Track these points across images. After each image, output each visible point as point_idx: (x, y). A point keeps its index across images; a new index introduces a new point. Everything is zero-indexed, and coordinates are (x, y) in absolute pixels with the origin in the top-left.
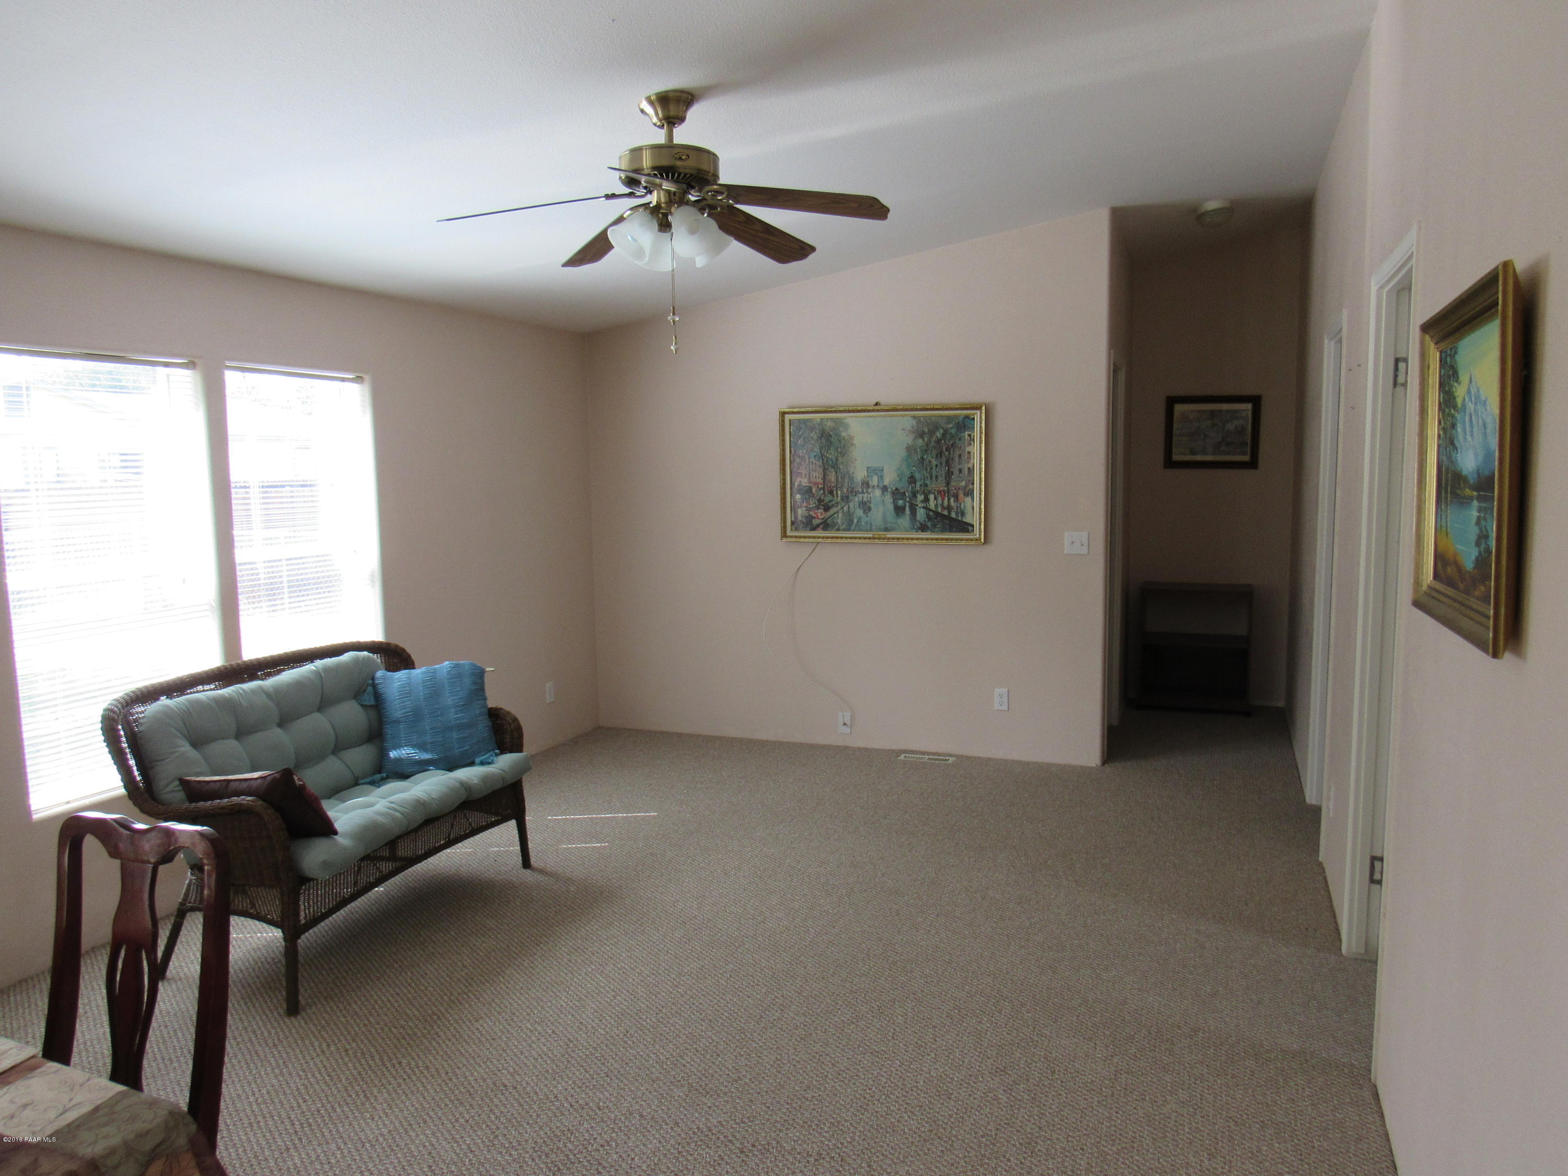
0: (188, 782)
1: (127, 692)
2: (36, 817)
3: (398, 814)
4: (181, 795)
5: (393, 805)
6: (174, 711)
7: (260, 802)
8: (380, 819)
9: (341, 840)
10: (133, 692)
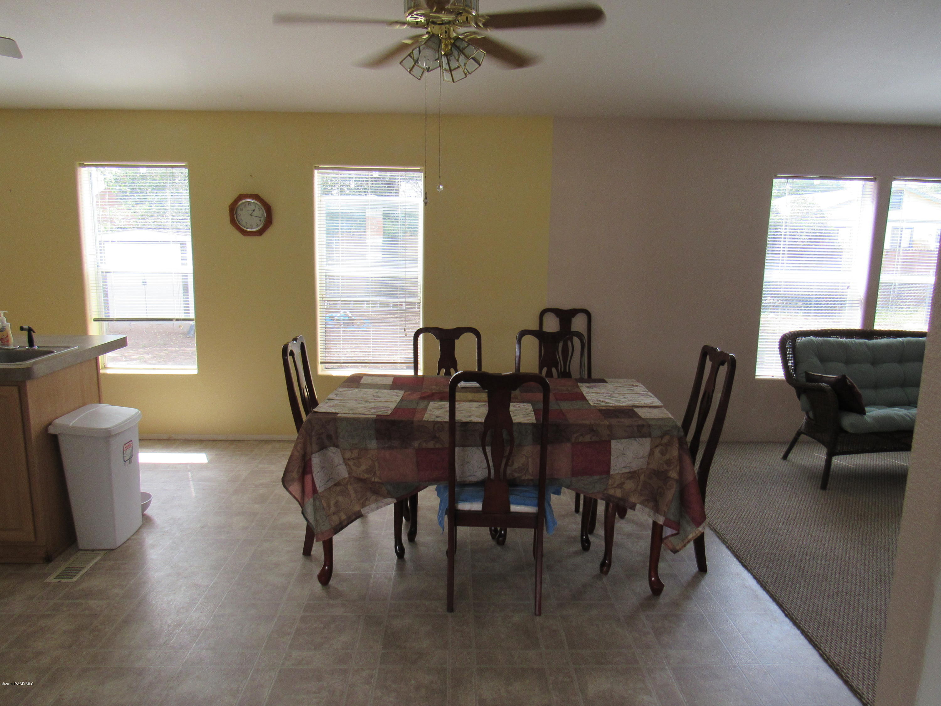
0: (809, 374)
1: (790, 331)
2: (757, 377)
3: (909, 419)
4: (804, 380)
5: (908, 414)
6: (815, 343)
7: (830, 388)
8: (896, 417)
9: (866, 417)
10: (793, 332)
